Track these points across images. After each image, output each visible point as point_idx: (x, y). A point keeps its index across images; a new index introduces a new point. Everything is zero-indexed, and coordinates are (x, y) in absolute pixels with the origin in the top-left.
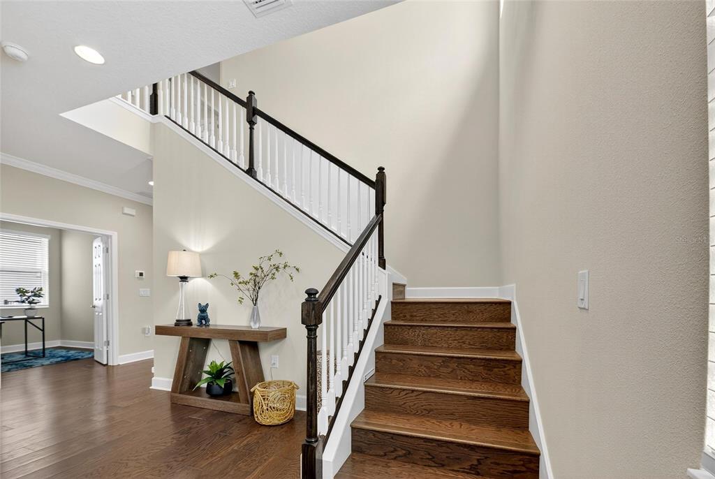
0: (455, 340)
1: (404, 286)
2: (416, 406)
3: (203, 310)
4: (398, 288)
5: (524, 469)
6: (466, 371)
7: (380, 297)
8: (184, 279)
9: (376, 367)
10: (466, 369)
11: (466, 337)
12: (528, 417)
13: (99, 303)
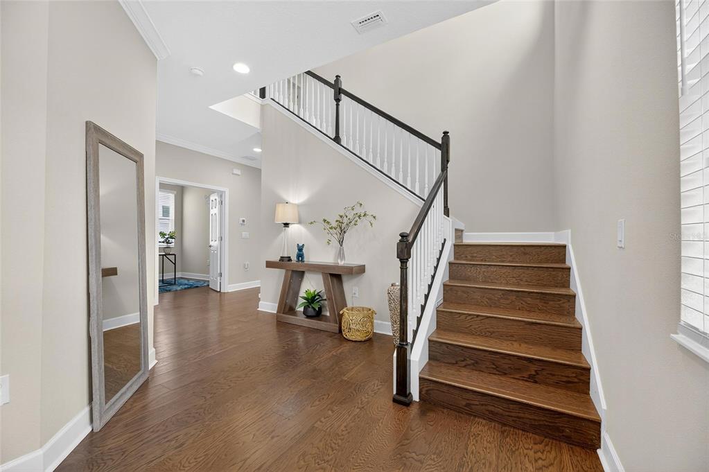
0: (513, 277)
1: (462, 231)
2: (479, 329)
3: (300, 249)
4: (459, 233)
5: (576, 380)
6: (524, 303)
7: (445, 240)
8: (286, 225)
9: (444, 298)
10: (524, 301)
11: (523, 275)
12: (580, 342)
13: (214, 244)
